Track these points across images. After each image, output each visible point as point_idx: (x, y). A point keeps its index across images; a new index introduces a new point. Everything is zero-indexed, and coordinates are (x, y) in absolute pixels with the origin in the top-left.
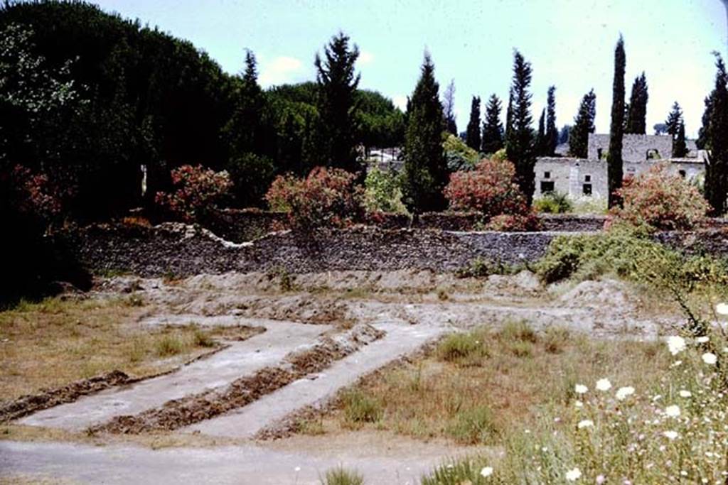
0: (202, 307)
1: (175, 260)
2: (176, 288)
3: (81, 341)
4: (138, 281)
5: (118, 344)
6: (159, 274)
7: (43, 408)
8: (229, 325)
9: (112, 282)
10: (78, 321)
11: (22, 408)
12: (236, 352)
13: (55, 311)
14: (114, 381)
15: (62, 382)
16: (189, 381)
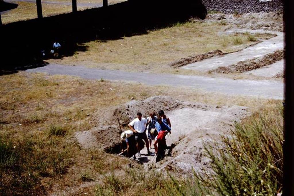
0: (250, 26)
1: (238, 7)
2: (239, 18)
3: (202, 38)
4: (223, 15)
5: (217, 39)
6: (232, 13)
7: (190, 63)
8: (262, 33)
9: (213, 16)
10: (200, 31)
11: (182, 63)
12: (265, 44)
13: (191, 27)
14: (217, 54)
15: (196, 54)
16: (247, 54)
